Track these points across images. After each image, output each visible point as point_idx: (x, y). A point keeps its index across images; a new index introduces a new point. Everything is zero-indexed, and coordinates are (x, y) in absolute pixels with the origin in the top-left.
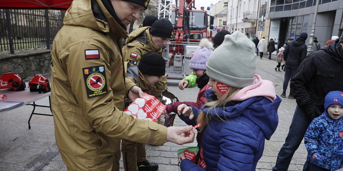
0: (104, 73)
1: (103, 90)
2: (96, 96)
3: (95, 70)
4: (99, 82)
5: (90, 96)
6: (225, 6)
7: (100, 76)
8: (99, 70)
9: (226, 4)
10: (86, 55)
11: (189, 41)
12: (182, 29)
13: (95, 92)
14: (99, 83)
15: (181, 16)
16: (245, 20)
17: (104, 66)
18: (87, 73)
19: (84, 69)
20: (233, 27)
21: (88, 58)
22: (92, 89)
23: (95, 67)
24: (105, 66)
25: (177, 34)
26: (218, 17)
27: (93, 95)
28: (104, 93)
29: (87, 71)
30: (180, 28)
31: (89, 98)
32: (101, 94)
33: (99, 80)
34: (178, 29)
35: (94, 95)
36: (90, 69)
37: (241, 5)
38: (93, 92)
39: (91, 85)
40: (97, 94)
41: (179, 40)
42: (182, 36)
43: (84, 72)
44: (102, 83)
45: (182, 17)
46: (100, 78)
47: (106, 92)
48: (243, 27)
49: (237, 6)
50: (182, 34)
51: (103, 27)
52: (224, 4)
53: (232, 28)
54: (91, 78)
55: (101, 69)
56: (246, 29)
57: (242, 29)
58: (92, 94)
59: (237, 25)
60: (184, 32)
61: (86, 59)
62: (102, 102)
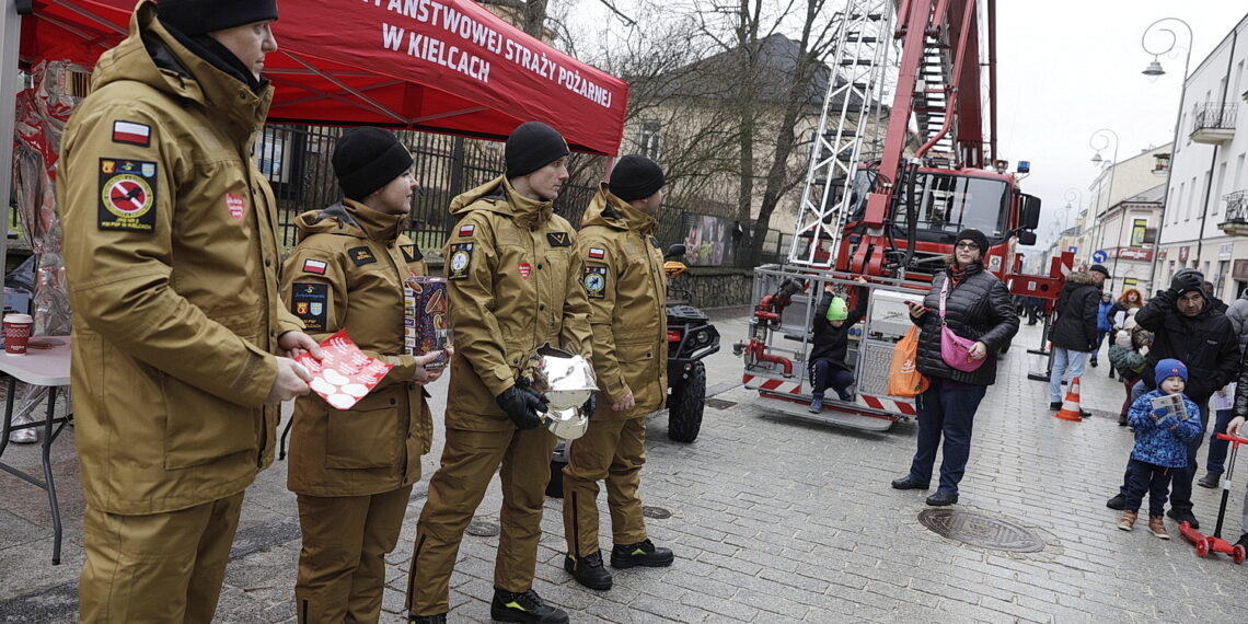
0: (152, 182)
1: (142, 219)
2: (120, 229)
3: (129, 168)
4: (136, 198)
5: (104, 224)
6: (1160, 168)
7: (141, 184)
8: (141, 170)
9: (1164, 162)
10: (114, 132)
11: (903, 275)
12: (882, 232)
13: (119, 220)
14: (133, 200)
15: (885, 185)
16: (1229, 226)
17: (155, 164)
18: (110, 171)
19: (102, 160)
20: (1184, 253)
21: (118, 138)
22: (114, 209)
23: (131, 161)
24: (160, 165)
25: (864, 247)
26: (1127, 211)
27: (113, 224)
28: (144, 227)
29: (108, 167)
30: (875, 226)
31: (102, 229)
32: (134, 226)
33: (136, 192)
34: (869, 231)
35: (117, 224)
36: (119, 164)
37: (1224, 165)
38: (114, 218)
39: (113, 199)
40: (124, 225)
41: (866, 271)
42: (877, 255)
43: (101, 166)
44: (142, 202)
45: (887, 188)
46: (141, 190)
47: (149, 227)
48: (1225, 256)
49: (1210, 168)
50: (879, 250)
51: (179, 87)
52: (1154, 162)
53: (1181, 256)
54: (116, 183)
55: (148, 170)
56: (1240, 265)
57: (1223, 262)
58: (110, 221)
59: (1200, 245)
60: (891, 246)
61: (114, 140)
62: (131, 248)
